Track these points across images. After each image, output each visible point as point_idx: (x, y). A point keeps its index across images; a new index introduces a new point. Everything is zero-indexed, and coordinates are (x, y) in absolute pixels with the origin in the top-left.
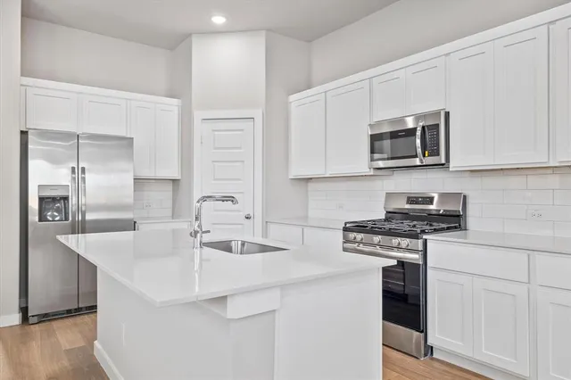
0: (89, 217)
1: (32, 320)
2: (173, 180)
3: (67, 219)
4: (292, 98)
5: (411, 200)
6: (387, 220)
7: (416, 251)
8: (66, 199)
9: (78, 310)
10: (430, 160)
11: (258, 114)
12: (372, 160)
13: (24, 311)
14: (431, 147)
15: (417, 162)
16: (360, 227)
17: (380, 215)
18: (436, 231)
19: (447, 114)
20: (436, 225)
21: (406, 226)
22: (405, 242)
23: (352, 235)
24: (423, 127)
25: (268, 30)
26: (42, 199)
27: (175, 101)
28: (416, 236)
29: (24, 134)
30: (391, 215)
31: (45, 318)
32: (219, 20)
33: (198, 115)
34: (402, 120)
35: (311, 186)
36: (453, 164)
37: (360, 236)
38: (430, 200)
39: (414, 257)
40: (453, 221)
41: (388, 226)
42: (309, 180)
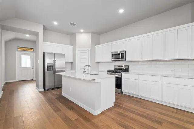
0: (57, 70)
1: (46, 90)
2: (71, 62)
3: (52, 70)
4: (96, 46)
5: (119, 66)
6: (115, 70)
7: (120, 75)
8: (52, 66)
9: (55, 88)
10: (122, 59)
11: (89, 49)
12: (112, 59)
13: (44, 88)
14: (123, 57)
15: (120, 59)
16: (110, 71)
17: (113, 69)
18: (123, 72)
19: (126, 51)
20: (123, 71)
21: (118, 71)
22: (118, 74)
23: (109, 73)
24: (121, 53)
25: (91, 33)
26: (48, 66)
27: (72, 46)
28: (120, 73)
29: (44, 53)
30: (115, 69)
31: (48, 90)
32: (82, 31)
33: (77, 49)
34: (117, 52)
35: (100, 64)
36: (127, 60)
37: (110, 73)
38: (123, 66)
39: (120, 76)
40: (126, 70)
41: (115, 71)
42: (99, 62)
